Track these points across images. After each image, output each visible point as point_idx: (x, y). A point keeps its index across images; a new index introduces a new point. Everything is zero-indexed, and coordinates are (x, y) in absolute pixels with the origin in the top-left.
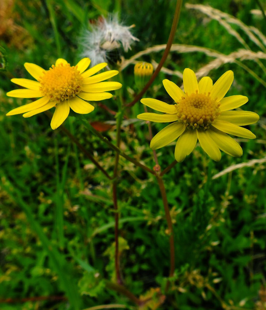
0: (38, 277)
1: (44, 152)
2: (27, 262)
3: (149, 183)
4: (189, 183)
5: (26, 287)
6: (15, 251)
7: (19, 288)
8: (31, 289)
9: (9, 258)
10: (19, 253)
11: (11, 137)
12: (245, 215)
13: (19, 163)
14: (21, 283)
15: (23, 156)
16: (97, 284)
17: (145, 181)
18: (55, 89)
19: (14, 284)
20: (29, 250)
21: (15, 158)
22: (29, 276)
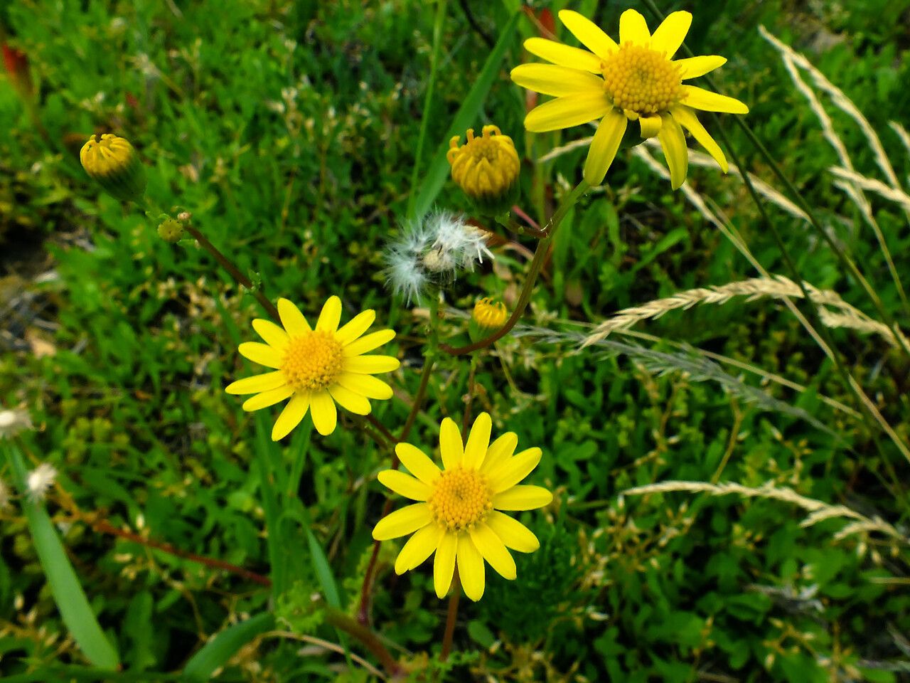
0: (238, 513)
1: (342, 248)
2: (230, 471)
3: (535, 403)
4: (623, 440)
5: (209, 524)
6: (213, 439)
7: (196, 520)
8: (217, 530)
9: (197, 446)
10: (220, 446)
11: (288, 194)
12: (724, 569)
13: (284, 253)
14: (202, 511)
15: (298, 241)
16: (311, 612)
17: (528, 397)
18: (298, 376)
19: (190, 507)
20: (239, 448)
21: (280, 242)
22: (222, 503)
